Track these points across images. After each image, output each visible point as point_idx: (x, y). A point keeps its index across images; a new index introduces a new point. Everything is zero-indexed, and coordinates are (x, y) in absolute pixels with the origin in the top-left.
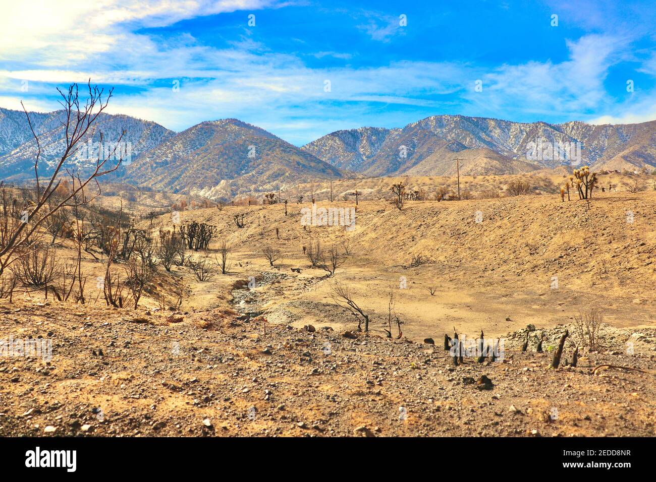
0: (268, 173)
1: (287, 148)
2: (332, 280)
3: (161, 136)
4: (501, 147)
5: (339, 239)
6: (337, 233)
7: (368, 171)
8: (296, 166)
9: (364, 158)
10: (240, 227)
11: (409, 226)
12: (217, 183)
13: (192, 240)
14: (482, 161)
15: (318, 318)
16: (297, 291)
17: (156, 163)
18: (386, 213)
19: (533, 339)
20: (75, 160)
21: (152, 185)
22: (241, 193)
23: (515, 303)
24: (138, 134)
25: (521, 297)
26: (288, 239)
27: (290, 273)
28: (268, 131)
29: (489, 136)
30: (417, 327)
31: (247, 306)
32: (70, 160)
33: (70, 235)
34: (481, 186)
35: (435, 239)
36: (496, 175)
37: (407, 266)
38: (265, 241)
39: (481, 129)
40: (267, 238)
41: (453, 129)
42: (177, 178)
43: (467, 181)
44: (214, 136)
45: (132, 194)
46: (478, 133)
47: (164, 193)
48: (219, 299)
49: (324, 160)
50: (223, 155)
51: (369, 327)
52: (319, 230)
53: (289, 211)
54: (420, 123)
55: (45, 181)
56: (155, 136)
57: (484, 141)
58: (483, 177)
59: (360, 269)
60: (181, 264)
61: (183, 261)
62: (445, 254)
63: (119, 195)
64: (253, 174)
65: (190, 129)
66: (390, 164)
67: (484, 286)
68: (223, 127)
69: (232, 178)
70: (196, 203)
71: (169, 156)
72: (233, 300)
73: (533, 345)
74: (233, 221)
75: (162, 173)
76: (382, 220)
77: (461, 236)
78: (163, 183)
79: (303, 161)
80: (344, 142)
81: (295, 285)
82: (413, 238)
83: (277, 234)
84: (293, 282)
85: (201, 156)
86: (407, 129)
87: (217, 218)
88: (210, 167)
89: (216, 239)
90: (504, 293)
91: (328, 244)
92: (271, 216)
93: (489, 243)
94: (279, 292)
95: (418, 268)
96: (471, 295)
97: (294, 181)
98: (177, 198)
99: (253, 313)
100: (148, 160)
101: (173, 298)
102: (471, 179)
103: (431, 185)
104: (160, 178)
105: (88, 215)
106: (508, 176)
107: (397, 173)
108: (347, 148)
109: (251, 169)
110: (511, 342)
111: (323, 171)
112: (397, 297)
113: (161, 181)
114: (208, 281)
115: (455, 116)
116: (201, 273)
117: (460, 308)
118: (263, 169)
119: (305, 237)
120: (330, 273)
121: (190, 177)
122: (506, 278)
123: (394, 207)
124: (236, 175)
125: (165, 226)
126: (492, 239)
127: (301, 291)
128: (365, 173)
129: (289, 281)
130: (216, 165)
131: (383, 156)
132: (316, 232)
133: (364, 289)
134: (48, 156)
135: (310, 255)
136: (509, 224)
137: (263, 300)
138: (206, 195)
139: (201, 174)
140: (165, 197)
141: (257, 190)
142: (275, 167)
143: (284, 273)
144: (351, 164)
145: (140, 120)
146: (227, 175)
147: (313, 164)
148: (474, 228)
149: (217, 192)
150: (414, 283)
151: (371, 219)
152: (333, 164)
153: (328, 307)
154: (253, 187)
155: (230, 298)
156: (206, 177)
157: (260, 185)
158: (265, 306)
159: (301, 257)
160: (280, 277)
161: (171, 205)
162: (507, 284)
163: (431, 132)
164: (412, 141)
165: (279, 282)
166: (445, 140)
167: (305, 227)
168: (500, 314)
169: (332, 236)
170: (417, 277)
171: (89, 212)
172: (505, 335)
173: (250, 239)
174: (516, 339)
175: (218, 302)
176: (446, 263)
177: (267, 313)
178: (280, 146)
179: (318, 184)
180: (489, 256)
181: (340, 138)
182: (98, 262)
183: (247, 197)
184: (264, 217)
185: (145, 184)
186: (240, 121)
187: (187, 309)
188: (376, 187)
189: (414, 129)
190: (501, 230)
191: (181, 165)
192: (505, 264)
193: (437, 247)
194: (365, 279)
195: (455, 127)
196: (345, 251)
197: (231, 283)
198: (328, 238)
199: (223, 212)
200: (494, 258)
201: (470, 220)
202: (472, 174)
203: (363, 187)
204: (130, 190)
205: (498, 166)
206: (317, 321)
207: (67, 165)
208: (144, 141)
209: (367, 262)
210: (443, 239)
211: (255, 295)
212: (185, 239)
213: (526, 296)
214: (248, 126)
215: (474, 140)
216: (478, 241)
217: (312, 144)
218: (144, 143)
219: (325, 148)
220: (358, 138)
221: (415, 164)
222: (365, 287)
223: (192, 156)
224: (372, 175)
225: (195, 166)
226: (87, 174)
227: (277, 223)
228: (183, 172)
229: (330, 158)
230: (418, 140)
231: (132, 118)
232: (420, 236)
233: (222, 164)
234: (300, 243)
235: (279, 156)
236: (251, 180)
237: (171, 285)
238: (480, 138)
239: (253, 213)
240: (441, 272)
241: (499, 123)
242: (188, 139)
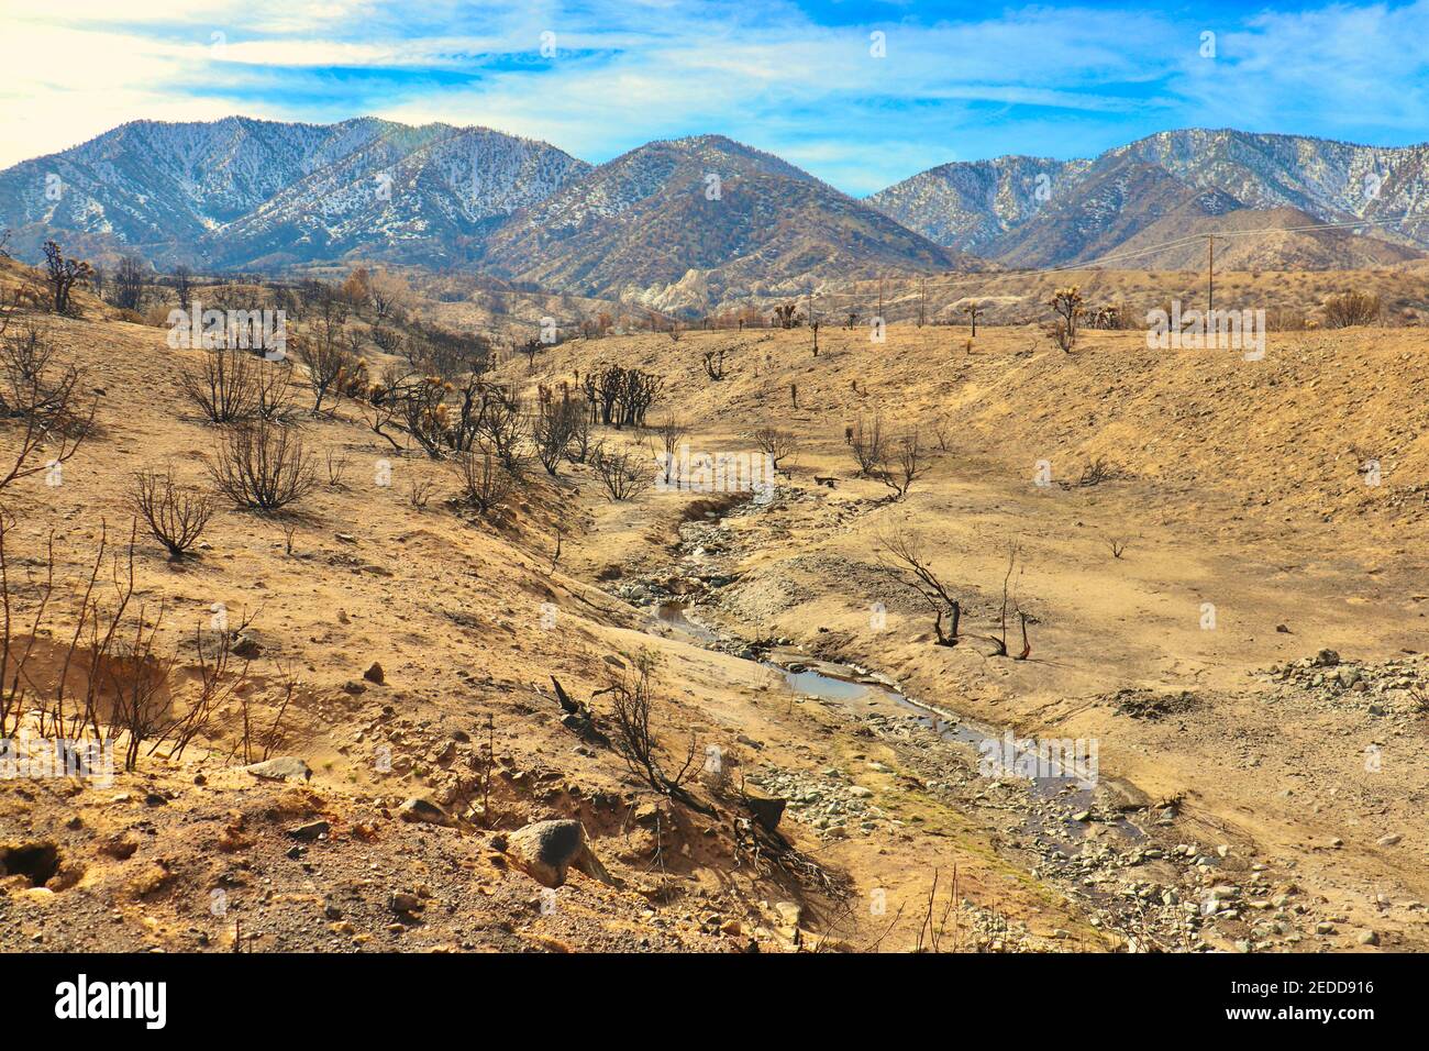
0: (789, 256)
1: (831, 200)
2: (897, 509)
3: (562, 173)
4: (1325, 204)
5: (927, 412)
6: (924, 400)
7: (1012, 254)
8: (852, 241)
9: (1004, 225)
10: (715, 378)
11: (1084, 391)
12: (678, 277)
13: (610, 405)
14: (1277, 237)
15: (851, 599)
16: (822, 531)
17: (551, 231)
18: (1036, 358)
19: (1330, 685)
20: (382, 226)
21: (541, 279)
22: (731, 298)
23: (1307, 587)
24: (513, 169)
25: (1323, 574)
26: (817, 410)
27: (813, 486)
28: (791, 162)
29: (1297, 178)
30: (1069, 635)
31: (706, 561)
32: (374, 225)
33: (353, 392)
34: (1271, 295)
35: (1141, 424)
36: (1308, 270)
37: (1073, 483)
38: (766, 412)
39: (1278, 162)
40: (771, 404)
41: (1211, 161)
42: (594, 264)
43: (1238, 282)
44: (674, 172)
45: (498, 298)
46: (1271, 172)
47: (566, 296)
48: (647, 543)
49: (913, 228)
50: (694, 215)
51: (960, 627)
52: (884, 391)
53: (822, 347)
54: (1134, 147)
55: (323, 269)
56: (548, 173)
57: (1284, 190)
58: (1275, 274)
59: (966, 486)
60: (582, 460)
61: (584, 452)
62: (1160, 461)
63: (471, 300)
64: (756, 258)
65: (624, 159)
66: (1063, 239)
67: (1240, 540)
68: (693, 153)
69: (710, 264)
70: (632, 319)
71: (578, 215)
72: (680, 545)
73: (1328, 699)
74: (702, 365)
75: (562, 253)
76: (1026, 374)
77: (1200, 419)
78: (564, 274)
79: (867, 231)
80: (959, 189)
81: (818, 517)
82: (1092, 417)
83: (794, 396)
84: (815, 509)
85: (645, 216)
86: (1106, 161)
87: (667, 358)
88: (663, 241)
89: (664, 402)
90: (1285, 562)
91: (902, 422)
92: (782, 358)
93: (1263, 441)
94: (782, 532)
95: (1096, 488)
96: (1205, 562)
97: (845, 273)
98: (593, 307)
99: (717, 578)
100: (533, 224)
101: (550, 539)
102: (1248, 279)
103: (1153, 289)
104: (557, 264)
105: (404, 343)
106: (1336, 274)
107: (1077, 260)
108: (965, 203)
109: (753, 245)
110: (1278, 686)
111: (911, 253)
112: (1037, 557)
113: (558, 271)
114: (631, 500)
115: (1218, 132)
116: (621, 479)
117: (1175, 593)
118: (777, 248)
119: (854, 405)
120: (897, 492)
121: (620, 262)
122: (1295, 525)
123: (1054, 344)
124: (719, 260)
125: (558, 371)
126: (1271, 430)
127: (829, 530)
128: (1005, 259)
129: (807, 505)
130: (677, 237)
131: (1048, 221)
132: (879, 396)
133: (967, 533)
134: (329, 215)
135: (859, 448)
136: (1314, 398)
137: (744, 548)
138: (655, 302)
139: (646, 255)
140: (567, 304)
141: (763, 293)
142: (806, 243)
143: (799, 487)
144: (974, 238)
145: (517, 139)
146: (700, 260)
147: (888, 238)
148: (1231, 404)
149: (678, 294)
150: (1080, 524)
151: (1001, 371)
152: (934, 239)
153: (876, 576)
154: (756, 285)
155: (674, 540)
156: (655, 263)
157: (772, 283)
158: (745, 562)
159: (840, 452)
160: (788, 496)
161: (578, 323)
162: (1294, 541)
163: (1160, 168)
164: (1114, 190)
165: (783, 509)
166: (1190, 187)
167: (854, 384)
168: (1264, 615)
169: (914, 407)
170: (1090, 510)
171: (406, 336)
172: (1267, 666)
173: (735, 407)
174: (1292, 681)
175: (646, 549)
176: (1161, 480)
177: (745, 581)
178: (818, 196)
179: (897, 281)
180: (1261, 469)
181: (950, 179)
182: (399, 455)
183: (742, 307)
184: (769, 358)
185: (526, 277)
186: (729, 141)
187: (577, 563)
188: (1028, 291)
189: (1120, 162)
190: (1295, 410)
191: (602, 236)
192: (1296, 491)
193: (1143, 443)
194: (973, 511)
195: (1216, 158)
196: (937, 442)
197: (681, 507)
198: (904, 411)
199: (681, 344)
200: (1272, 477)
201: (1223, 383)
202: (1251, 266)
203: (998, 291)
204: (494, 289)
205: (1314, 248)
206: (849, 605)
207: (367, 234)
208: (524, 182)
209: (982, 468)
210: (1159, 426)
211: (727, 535)
212: (595, 401)
213: (1336, 573)
214: (748, 153)
215: (1261, 188)
216: (1238, 435)
217: (888, 192)
218: (524, 189)
219: (916, 202)
220: (992, 181)
221: (1119, 241)
222: (968, 530)
223: (626, 217)
224: (1019, 264)
225: (632, 238)
226: (408, 254)
227: (794, 373)
228: (605, 251)
229: (929, 226)
230: (1129, 186)
231: (500, 134)
232: (1106, 414)
233: (690, 235)
234: (841, 419)
235: (815, 218)
236: (753, 271)
237: (550, 508)
238: (1274, 183)
239: (744, 348)
240: (1146, 501)
241: (1323, 147)
242: (618, 180)
